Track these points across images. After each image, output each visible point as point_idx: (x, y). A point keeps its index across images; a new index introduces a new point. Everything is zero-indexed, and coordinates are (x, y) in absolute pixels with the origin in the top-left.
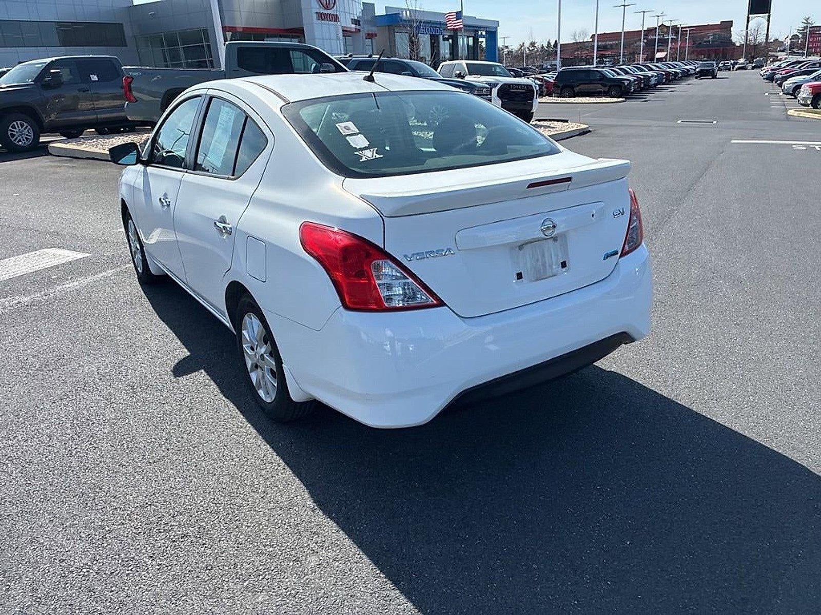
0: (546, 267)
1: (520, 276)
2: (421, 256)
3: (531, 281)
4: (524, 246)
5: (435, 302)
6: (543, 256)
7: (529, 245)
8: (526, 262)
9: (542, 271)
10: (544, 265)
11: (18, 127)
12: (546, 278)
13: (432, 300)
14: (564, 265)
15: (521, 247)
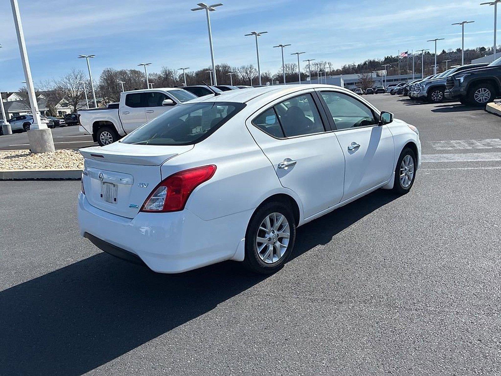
0: (110, 197)
1: (102, 196)
3: (105, 200)
6: (110, 191)
8: (104, 190)
11: (478, 94)
12: (109, 202)
14: (115, 200)
15: (104, 183)
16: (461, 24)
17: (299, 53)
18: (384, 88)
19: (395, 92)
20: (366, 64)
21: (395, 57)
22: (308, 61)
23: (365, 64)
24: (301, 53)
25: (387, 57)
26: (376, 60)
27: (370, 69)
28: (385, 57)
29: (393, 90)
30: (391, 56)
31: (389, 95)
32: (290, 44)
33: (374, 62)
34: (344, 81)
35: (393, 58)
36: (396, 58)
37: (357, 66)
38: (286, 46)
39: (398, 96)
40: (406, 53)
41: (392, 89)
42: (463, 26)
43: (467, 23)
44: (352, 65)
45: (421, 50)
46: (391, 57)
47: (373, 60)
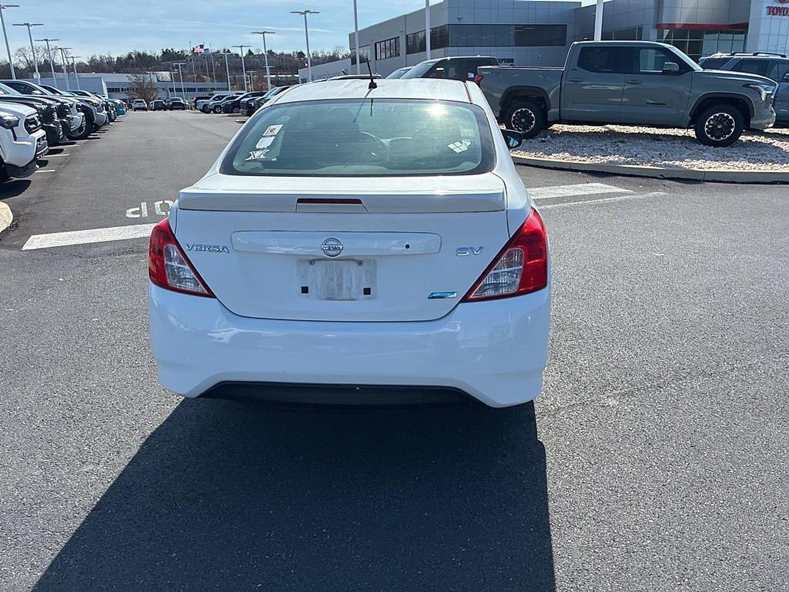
0: (342, 289)
1: (305, 290)
2: (200, 248)
3: (320, 299)
4: (316, 262)
5: (206, 292)
6: (340, 276)
7: (323, 262)
8: (316, 277)
9: (336, 291)
10: (340, 286)
12: (340, 300)
13: (201, 288)
14: (367, 291)
15: (312, 262)
16: (302, 13)
17: (31, 24)
18: (182, 102)
19: (210, 109)
20: (132, 57)
21: (178, 52)
22: (45, 42)
23: (130, 56)
24: (34, 25)
25: (166, 50)
26: (149, 53)
27: (140, 67)
28: (162, 50)
29: (208, 106)
30: (172, 49)
31: (198, 113)
32: (18, 5)
33: (145, 55)
34: (107, 83)
35: (175, 53)
36: (180, 52)
37: (115, 60)
38: (7, 6)
39: (226, 115)
40: (202, 47)
41: (205, 104)
42: (305, 16)
43: (311, 13)
44: (107, 56)
45: (240, 45)
46: (171, 51)
47: (143, 53)
